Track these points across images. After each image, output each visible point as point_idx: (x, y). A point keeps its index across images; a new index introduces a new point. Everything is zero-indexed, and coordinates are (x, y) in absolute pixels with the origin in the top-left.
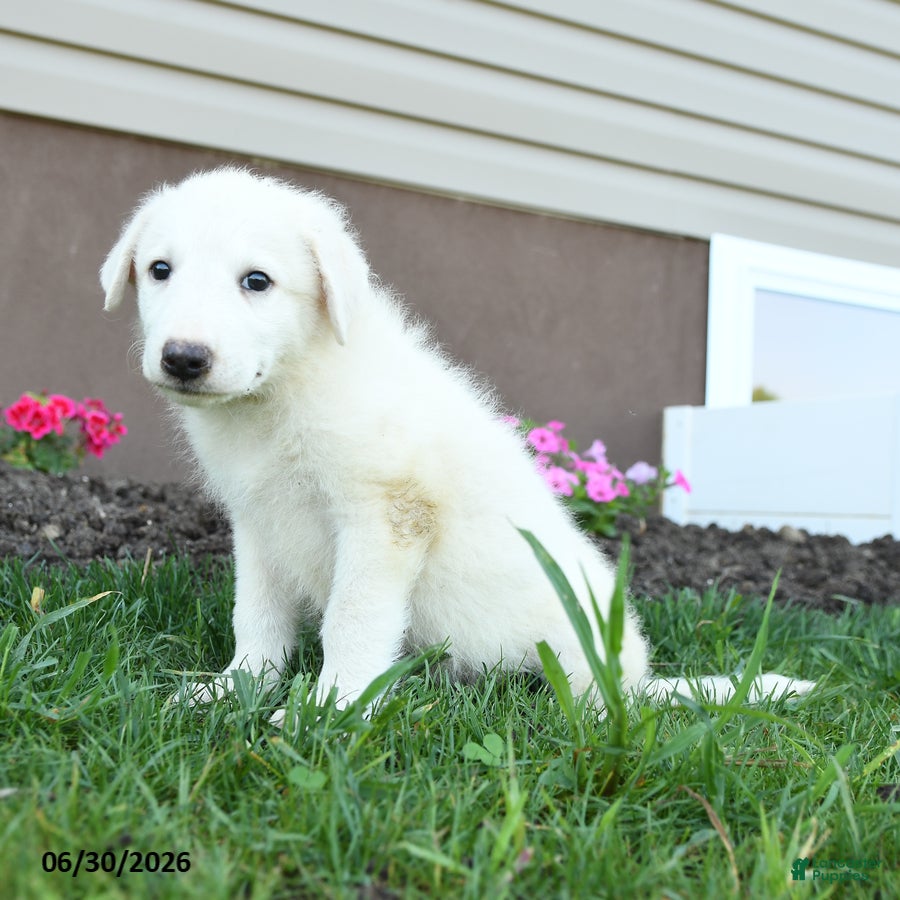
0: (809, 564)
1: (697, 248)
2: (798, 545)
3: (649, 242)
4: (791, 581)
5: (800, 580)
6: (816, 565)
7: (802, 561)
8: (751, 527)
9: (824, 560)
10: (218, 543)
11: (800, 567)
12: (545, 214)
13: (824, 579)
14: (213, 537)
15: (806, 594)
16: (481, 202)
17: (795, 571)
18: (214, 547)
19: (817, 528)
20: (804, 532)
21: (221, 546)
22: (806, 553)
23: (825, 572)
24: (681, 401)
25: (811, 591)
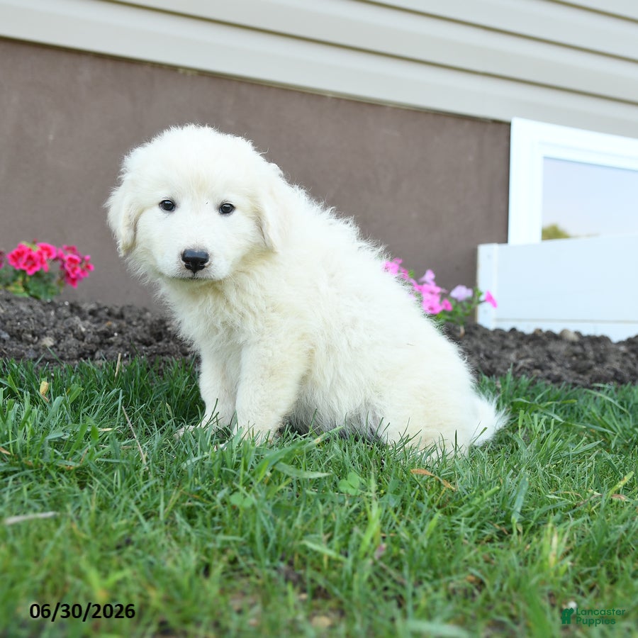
0: (581, 357)
1: (502, 128)
2: (573, 343)
3: (467, 124)
4: (567, 369)
5: (574, 368)
6: (585, 357)
7: (576, 355)
8: (540, 330)
9: (591, 354)
10: (164, 348)
11: (574, 359)
12: (391, 105)
13: (590, 368)
14: (160, 344)
15: (577, 378)
16: (345, 98)
17: (570, 362)
18: (161, 351)
19: (587, 330)
20: (578, 334)
21: (167, 350)
22: (578, 349)
23: (591, 362)
24: (490, 240)
25: (581, 376)
